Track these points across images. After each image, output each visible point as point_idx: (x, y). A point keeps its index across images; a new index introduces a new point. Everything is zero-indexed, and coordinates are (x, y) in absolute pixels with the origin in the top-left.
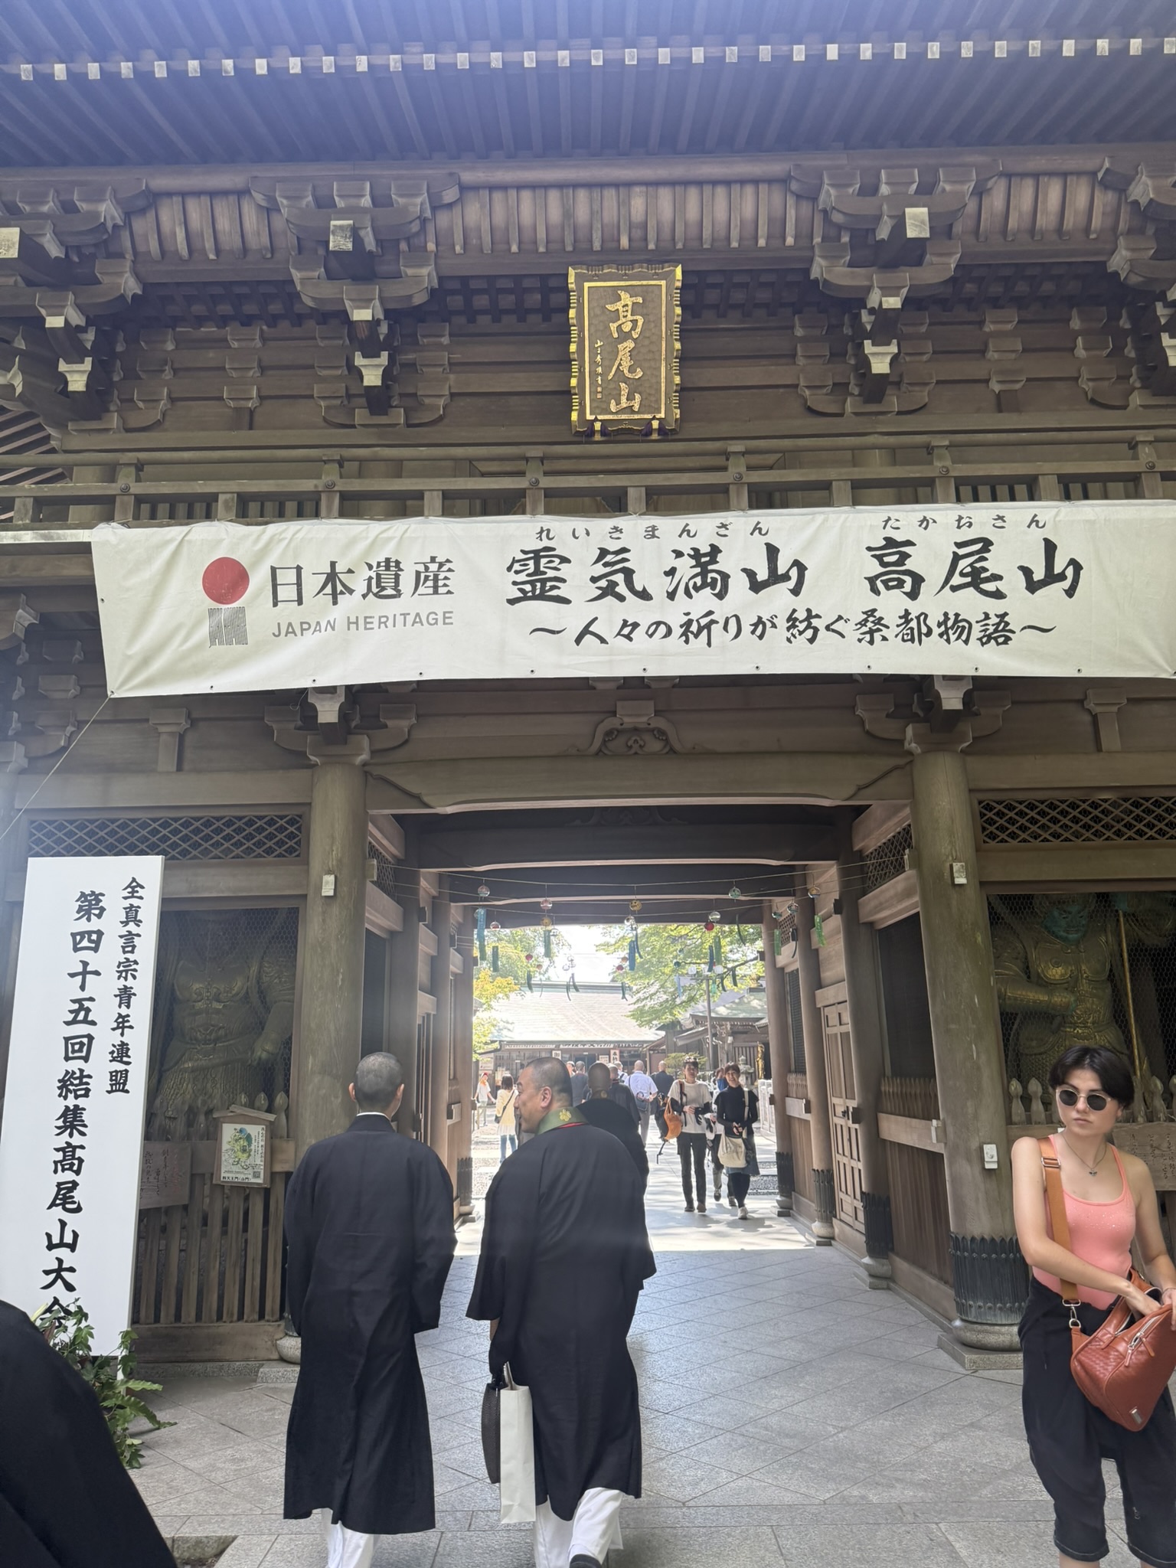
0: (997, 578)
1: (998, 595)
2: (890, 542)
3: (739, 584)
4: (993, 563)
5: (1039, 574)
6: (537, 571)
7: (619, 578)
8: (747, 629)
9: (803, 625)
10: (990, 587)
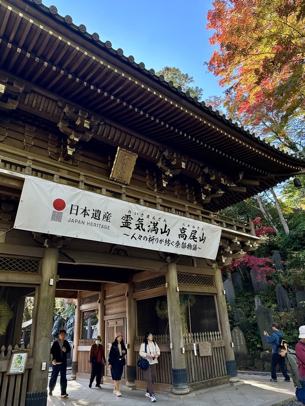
0: (196, 238)
1: (196, 241)
2: (183, 228)
3: (159, 231)
4: (197, 236)
5: (201, 239)
6: (127, 220)
7: (140, 225)
8: (159, 241)
9: (168, 242)
10: (195, 240)
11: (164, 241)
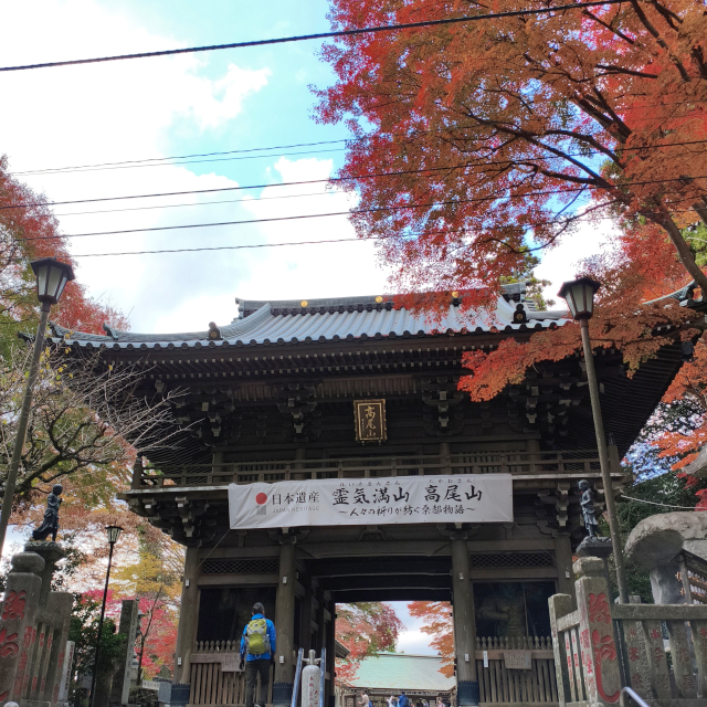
0: (459, 496)
1: (460, 500)
2: (431, 487)
3: (392, 498)
4: (458, 493)
5: (470, 495)
6: (340, 495)
7: (361, 497)
8: (394, 511)
9: (408, 509)
10: (457, 498)
11: (403, 509)
